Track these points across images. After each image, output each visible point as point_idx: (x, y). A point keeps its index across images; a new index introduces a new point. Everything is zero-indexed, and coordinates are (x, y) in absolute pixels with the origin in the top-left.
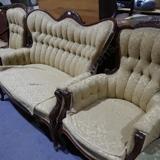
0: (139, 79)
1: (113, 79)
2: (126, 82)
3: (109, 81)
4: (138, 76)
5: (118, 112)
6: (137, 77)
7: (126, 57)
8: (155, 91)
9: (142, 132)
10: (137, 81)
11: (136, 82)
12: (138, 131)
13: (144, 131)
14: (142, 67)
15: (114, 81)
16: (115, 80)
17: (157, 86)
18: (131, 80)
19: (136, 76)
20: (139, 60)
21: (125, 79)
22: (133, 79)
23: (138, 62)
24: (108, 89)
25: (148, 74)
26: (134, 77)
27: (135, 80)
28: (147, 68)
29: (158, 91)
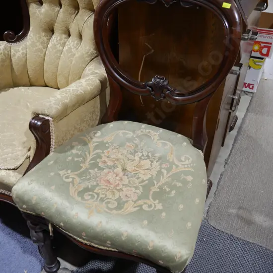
0: (64, 44)
1: (20, 49)
2: (44, 53)
3: (12, 53)
4: (63, 39)
5: (29, 104)
6: (61, 40)
7: (37, 5)
8: (88, 59)
9: (43, 117)
10: (61, 48)
11: (59, 50)
12: (38, 115)
13: (46, 113)
14: (66, 21)
15: (21, 51)
16: (25, 51)
17: (90, 50)
18: (51, 47)
19: (59, 38)
20: (61, 8)
21: (41, 47)
22: (54, 45)
23: (59, 11)
24: (13, 69)
25: (77, 31)
26: (55, 41)
27: (58, 46)
28: (75, 21)
29: (93, 57)
